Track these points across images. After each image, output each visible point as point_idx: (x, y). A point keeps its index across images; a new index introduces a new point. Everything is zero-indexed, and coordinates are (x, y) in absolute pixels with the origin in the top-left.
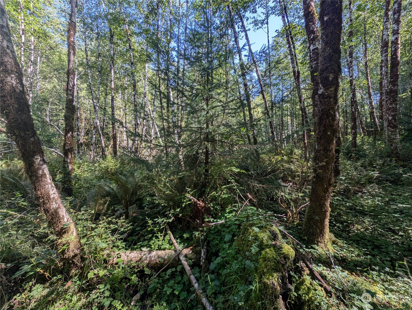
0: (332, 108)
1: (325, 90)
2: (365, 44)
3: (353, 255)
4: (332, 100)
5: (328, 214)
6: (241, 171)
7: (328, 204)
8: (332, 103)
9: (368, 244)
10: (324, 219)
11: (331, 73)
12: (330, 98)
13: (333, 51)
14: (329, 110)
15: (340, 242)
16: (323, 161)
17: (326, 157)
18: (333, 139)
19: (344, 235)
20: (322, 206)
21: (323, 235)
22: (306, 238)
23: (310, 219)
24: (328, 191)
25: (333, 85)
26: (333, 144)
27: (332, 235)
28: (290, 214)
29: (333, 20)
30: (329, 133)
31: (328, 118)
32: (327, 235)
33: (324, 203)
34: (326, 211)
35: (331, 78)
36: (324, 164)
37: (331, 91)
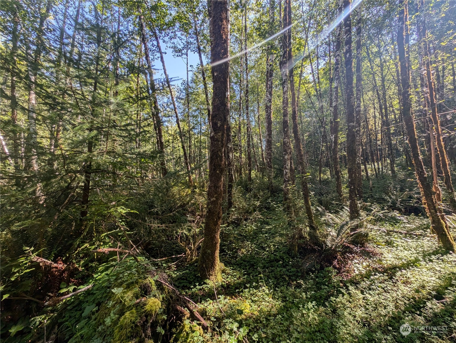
0: (220, 150)
1: (215, 134)
2: (258, 102)
3: (235, 279)
4: (220, 143)
5: (218, 245)
6: (132, 211)
7: (218, 236)
8: (220, 146)
9: (247, 265)
10: (215, 251)
11: (219, 120)
12: (218, 141)
13: (220, 103)
14: (218, 151)
15: (229, 270)
16: (214, 197)
17: (216, 193)
18: (221, 178)
19: (233, 261)
20: (213, 238)
21: (214, 267)
22: (199, 275)
23: (204, 253)
24: (217, 224)
25: (221, 130)
26: (221, 181)
27: (222, 265)
28: (189, 252)
29: (220, 78)
30: (218, 172)
31: (217, 158)
32: (217, 265)
33: (214, 236)
34: (216, 243)
35: (219, 125)
36: (215, 199)
37: (219, 135)
